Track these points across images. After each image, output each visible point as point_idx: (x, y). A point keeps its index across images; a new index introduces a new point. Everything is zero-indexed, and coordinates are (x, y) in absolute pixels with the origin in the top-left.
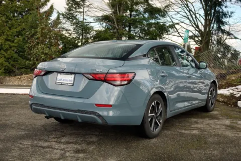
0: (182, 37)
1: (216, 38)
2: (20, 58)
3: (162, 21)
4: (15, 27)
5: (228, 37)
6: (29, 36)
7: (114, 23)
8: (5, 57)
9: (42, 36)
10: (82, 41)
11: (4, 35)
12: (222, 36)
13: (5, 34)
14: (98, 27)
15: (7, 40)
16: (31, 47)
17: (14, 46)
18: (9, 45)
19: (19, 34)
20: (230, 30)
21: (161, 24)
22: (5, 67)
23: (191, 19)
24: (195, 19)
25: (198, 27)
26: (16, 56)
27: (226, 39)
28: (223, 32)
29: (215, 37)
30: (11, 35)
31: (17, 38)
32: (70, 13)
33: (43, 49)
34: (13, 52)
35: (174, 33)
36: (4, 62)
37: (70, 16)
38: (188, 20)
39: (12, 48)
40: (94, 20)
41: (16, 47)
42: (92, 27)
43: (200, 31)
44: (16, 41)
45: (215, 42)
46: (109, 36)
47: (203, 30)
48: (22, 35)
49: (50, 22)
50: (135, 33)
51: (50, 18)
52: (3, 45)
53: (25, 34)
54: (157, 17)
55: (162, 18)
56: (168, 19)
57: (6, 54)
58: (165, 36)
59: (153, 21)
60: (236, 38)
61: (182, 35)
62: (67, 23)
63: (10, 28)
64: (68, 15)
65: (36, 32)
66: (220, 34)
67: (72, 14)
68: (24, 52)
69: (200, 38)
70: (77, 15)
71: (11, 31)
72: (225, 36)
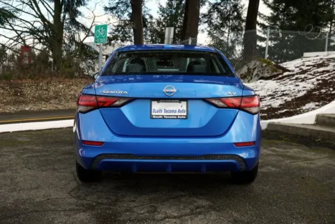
0: (16, 31)
12: (77, 31)
61: (16, 28)
66: (74, 29)
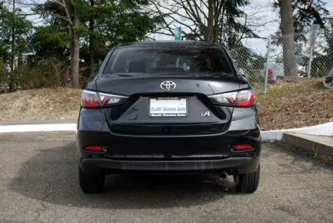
1: (227, 37)
3: (143, 11)
5: (244, 36)
7: (65, 15)
10: (13, 46)
12: (236, 34)
14: (38, 21)
20: (247, 24)
21: (142, 15)
23: (188, 8)
24: (194, 8)
25: (198, 20)
27: (242, 38)
28: (238, 27)
29: (226, 34)
35: (162, 30)
38: (183, 10)
40: (32, 10)
42: (30, 23)
43: (202, 26)
45: (226, 44)
46: (60, 36)
47: (206, 25)
50: (101, 31)
54: (135, 5)
55: (142, 7)
56: (152, 7)
58: (148, 34)
59: (128, 12)
60: (256, 36)
61: (174, 32)
66: (233, 31)
69: (202, 37)
72: (240, 34)
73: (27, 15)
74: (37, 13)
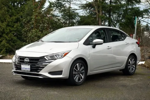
2: (18, 40)
4: (14, 15)
6: (26, 22)
8: (6, 39)
9: (36, 22)
11: (6, 22)
13: (6, 20)
14: (82, 13)
15: (8, 25)
16: (27, 31)
17: (13, 31)
18: (10, 29)
19: (18, 20)
22: (6, 47)
26: (15, 38)
30: (11, 22)
31: (16, 24)
32: (59, 3)
33: (37, 33)
34: (13, 35)
36: (6, 44)
37: (59, 5)
39: (12, 32)
40: (79, 7)
41: (15, 31)
42: (78, 13)
44: (15, 26)
48: (20, 21)
49: (43, 10)
51: (44, 6)
52: (5, 30)
53: (22, 20)
57: (7, 37)
62: (57, 10)
63: (11, 16)
64: (58, 4)
65: (31, 19)
67: (60, 3)
68: (21, 35)
70: (64, 4)
71: (11, 18)
73: (77, 10)
74: (82, 9)
